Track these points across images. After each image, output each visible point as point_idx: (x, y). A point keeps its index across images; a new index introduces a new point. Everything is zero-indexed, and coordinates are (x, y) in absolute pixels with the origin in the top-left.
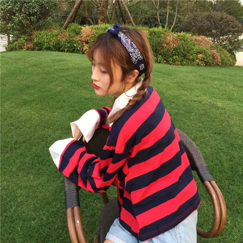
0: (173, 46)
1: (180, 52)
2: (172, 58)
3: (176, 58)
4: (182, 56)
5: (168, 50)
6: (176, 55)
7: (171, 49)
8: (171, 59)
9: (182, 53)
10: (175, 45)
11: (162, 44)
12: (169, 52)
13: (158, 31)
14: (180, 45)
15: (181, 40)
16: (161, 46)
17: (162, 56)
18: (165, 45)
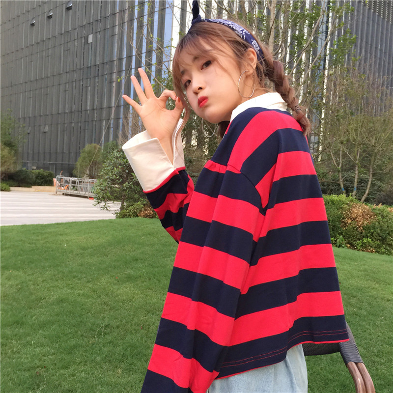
0: (363, 223)
1: (375, 233)
2: (361, 240)
3: (368, 242)
4: (379, 240)
5: (353, 228)
6: (367, 238)
7: (360, 227)
8: (359, 242)
9: (379, 234)
11: (343, 219)
12: (355, 231)
13: (338, 200)
14: (374, 222)
15: (376, 215)
16: (343, 222)
17: (344, 236)
18: (350, 221)
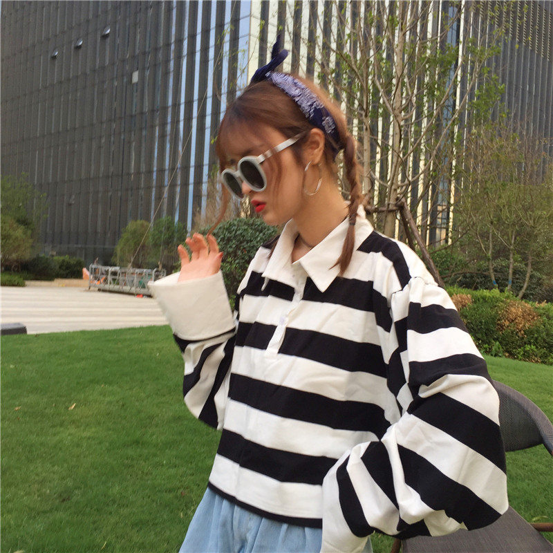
0: (524, 326)
1: (540, 338)
2: (522, 348)
3: (532, 350)
4: (545, 347)
5: (512, 333)
6: (530, 344)
7: (520, 331)
8: (520, 350)
9: (544, 340)
10: (527, 325)
11: (499, 320)
12: (514, 336)
13: (491, 296)
14: (538, 325)
15: (540, 316)
16: (498, 324)
17: (500, 343)
18: (507, 323)
